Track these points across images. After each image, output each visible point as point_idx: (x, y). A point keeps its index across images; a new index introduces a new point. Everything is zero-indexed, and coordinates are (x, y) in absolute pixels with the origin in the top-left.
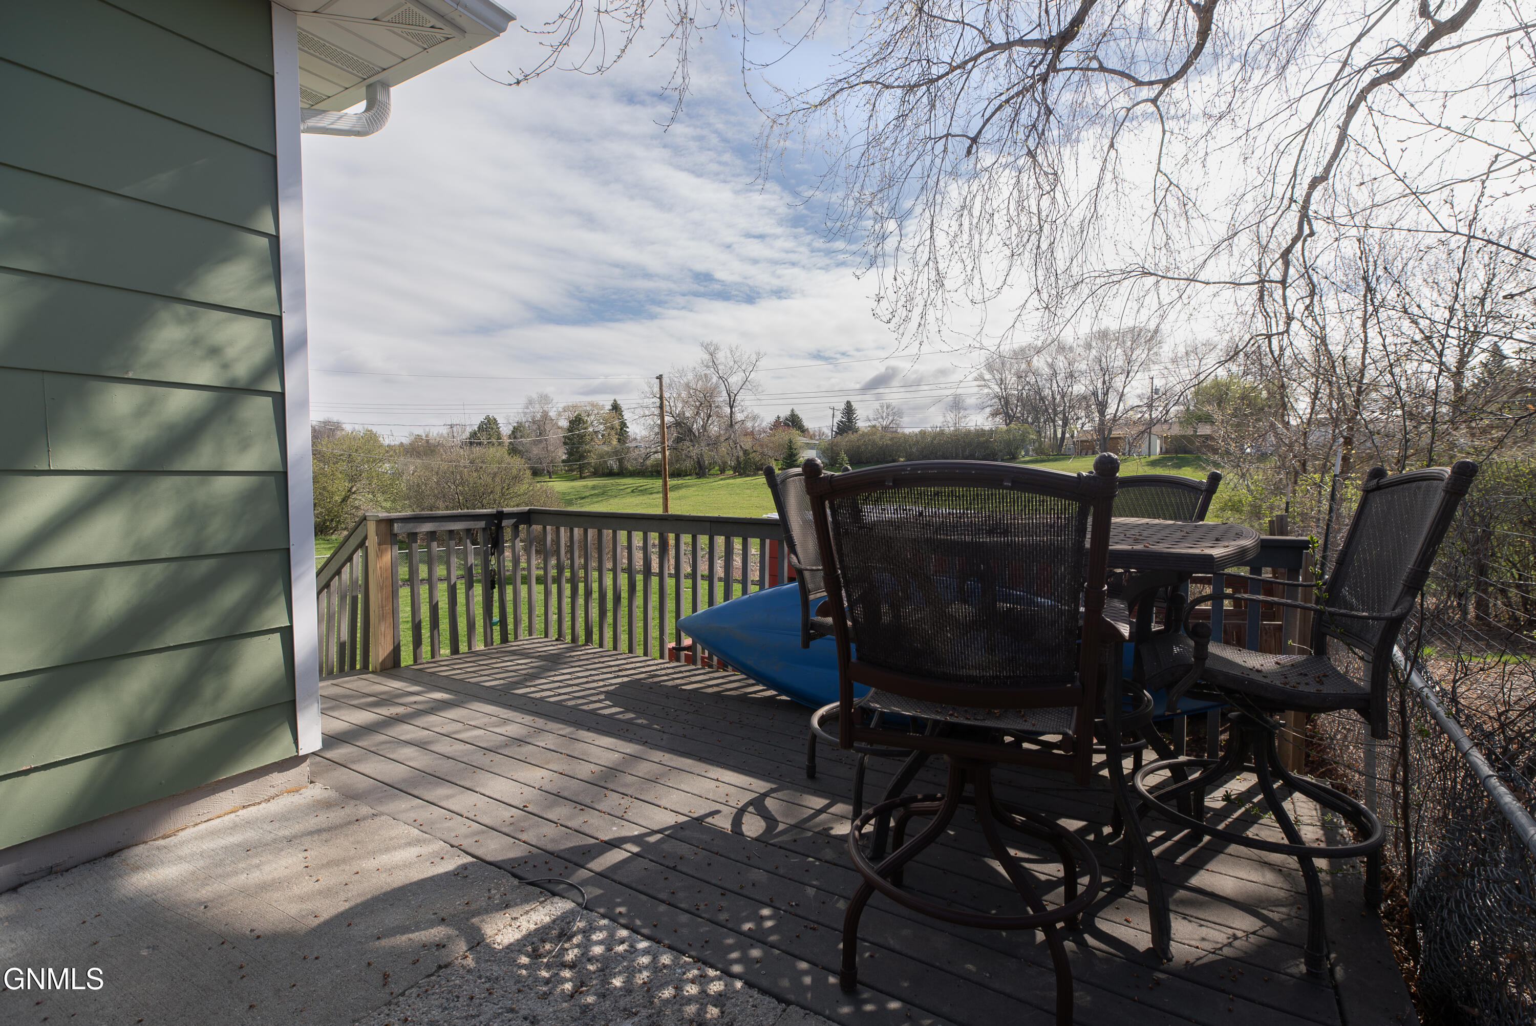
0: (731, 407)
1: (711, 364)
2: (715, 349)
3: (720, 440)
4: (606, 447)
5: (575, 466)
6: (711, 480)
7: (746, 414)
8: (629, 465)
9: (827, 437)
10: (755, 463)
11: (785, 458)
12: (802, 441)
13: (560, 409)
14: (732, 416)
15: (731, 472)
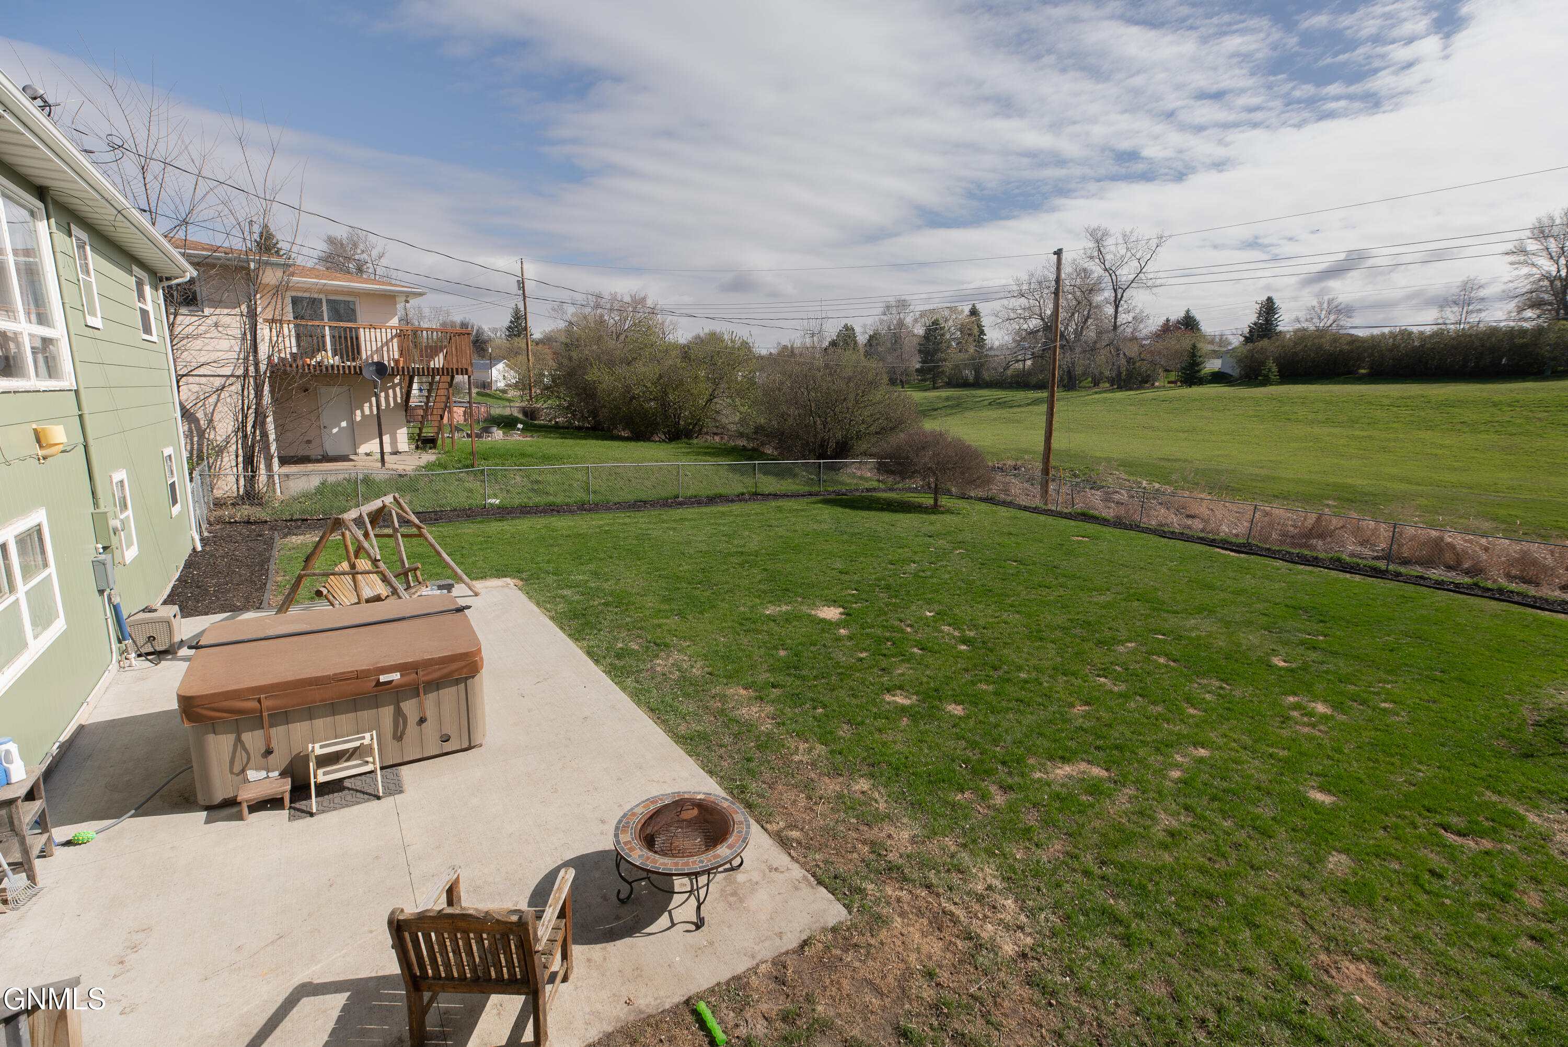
0: (1117, 307)
1: (1096, 254)
2: (1103, 235)
3: (1098, 346)
4: (962, 356)
5: (929, 376)
6: (1083, 393)
7: (1132, 315)
8: (986, 375)
9: (1230, 344)
10: (1140, 374)
11: (1183, 368)
12: (1205, 348)
13: (917, 314)
14: (1116, 318)
15: (1107, 385)
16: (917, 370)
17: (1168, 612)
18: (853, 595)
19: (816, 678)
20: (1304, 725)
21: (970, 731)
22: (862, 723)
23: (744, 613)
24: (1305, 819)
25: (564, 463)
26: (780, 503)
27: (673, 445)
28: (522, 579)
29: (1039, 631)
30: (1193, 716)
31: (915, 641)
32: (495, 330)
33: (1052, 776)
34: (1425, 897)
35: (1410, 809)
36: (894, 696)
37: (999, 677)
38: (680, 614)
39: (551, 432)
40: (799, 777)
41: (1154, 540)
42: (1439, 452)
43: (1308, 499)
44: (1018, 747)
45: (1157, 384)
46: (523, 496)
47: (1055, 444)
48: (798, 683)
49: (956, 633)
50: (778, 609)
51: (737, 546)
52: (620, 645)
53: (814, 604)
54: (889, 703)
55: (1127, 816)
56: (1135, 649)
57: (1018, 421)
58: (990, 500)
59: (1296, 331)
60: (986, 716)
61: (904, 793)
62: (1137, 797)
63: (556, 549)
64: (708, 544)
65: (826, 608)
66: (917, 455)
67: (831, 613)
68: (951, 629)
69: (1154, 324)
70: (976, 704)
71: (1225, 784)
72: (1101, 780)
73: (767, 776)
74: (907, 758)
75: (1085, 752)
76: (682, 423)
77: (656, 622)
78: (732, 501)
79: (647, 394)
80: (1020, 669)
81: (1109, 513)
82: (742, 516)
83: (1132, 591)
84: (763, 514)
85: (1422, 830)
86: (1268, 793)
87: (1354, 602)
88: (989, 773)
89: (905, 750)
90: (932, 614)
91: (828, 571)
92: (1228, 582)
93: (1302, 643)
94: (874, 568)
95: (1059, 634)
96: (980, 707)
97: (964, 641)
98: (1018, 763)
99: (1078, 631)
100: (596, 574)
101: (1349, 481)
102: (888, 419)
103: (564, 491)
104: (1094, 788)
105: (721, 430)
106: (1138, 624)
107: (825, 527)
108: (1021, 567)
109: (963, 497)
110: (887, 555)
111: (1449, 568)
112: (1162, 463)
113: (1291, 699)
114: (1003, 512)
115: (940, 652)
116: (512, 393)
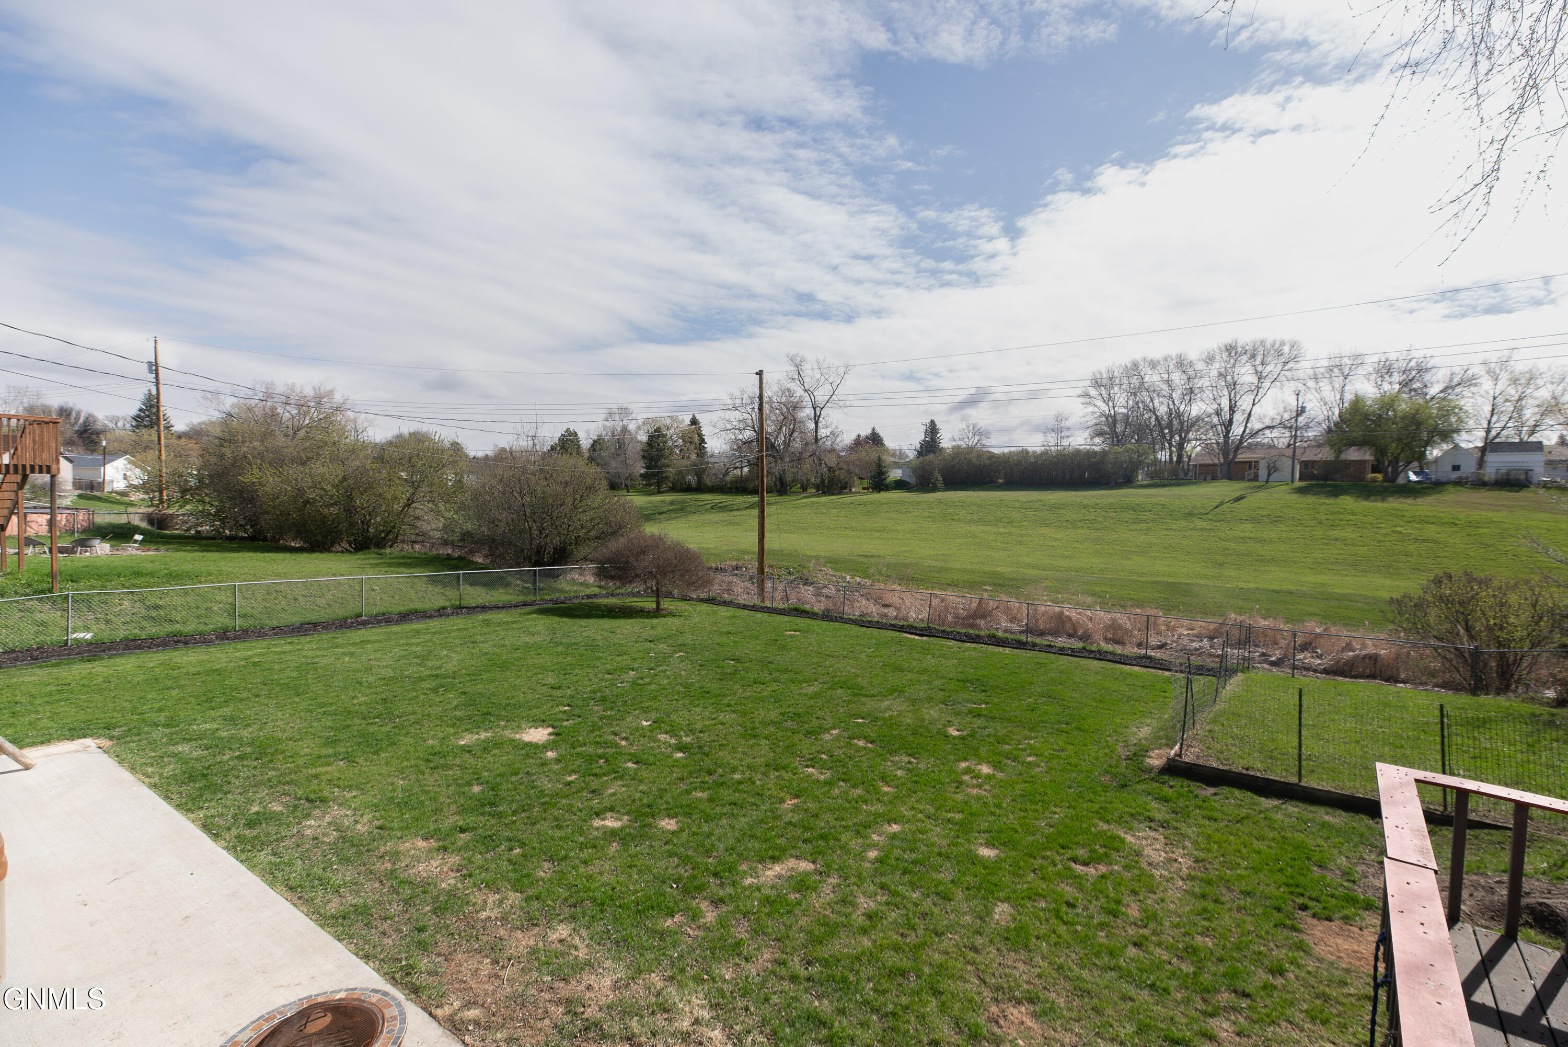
0: (816, 423)
1: (796, 376)
2: (801, 361)
3: (804, 456)
4: (684, 462)
5: (653, 481)
6: (794, 498)
7: (829, 430)
8: (708, 481)
9: (907, 457)
10: (839, 481)
11: (872, 477)
12: (888, 459)
13: (640, 422)
14: (816, 432)
15: (814, 491)
16: (642, 475)
17: (866, 696)
18: (565, 712)
19: (515, 813)
20: (974, 787)
21: (683, 845)
22: (565, 858)
23: (432, 747)
24: (976, 876)
25: (200, 582)
26: (488, 616)
27: (360, 555)
28: (111, 738)
29: (753, 729)
30: (887, 794)
31: (630, 754)
32: (116, 420)
33: (762, 879)
34: (1065, 928)
35: (1051, 849)
36: (603, 820)
37: (714, 781)
38: (349, 758)
39: (187, 544)
40: (485, 938)
41: (856, 630)
42: (1055, 544)
43: (972, 586)
44: (730, 855)
45: (853, 490)
46: (130, 627)
47: (767, 545)
48: (493, 822)
49: (673, 741)
50: (477, 736)
51: (431, 669)
52: (255, 809)
53: (519, 727)
54: (597, 829)
55: (831, 907)
56: (839, 735)
57: (738, 524)
58: (711, 601)
59: (954, 448)
60: (699, 827)
61: (609, 931)
62: (839, 885)
63: (174, 693)
64: (394, 669)
65: (533, 729)
66: (637, 560)
67: (538, 735)
68: (667, 737)
69: (847, 439)
70: (689, 815)
71: (914, 856)
72: (807, 874)
73: (443, 947)
74: (613, 889)
75: (794, 847)
76: (372, 530)
77: (313, 771)
78: (431, 617)
79: (326, 499)
80: (734, 770)
81: (818, 608)
82: (441, 633)
83: (836, 680)
84: (467, 629)
85: (1060, 866)
86: (948, 857)
87: (1006, 672)
88: (699, 889)
89: (612, 880)
90: (648, 723)
91: (539, 688)
92: (914, 663)
93: (970, 712)
94: (590, 680)
95: (772, 729)
96: (694, 817)
97: (681, 748)
98: (730, 872)
99: (789, 724)
100: (232, 720)
101: (999, 569)
102: (608, 523)
103: (198, 617)
104: (802, 885)
105: (422, 537)
106: (842, 710)
107: (537, 638)
108: (738, 665)
109: (685, 599)
110: (604, 664)
111: (1070, 636)
112: (861, 559)
113: (964, 765)
114: (723, 611)
115: (655, 764)
116: (136, 497)
